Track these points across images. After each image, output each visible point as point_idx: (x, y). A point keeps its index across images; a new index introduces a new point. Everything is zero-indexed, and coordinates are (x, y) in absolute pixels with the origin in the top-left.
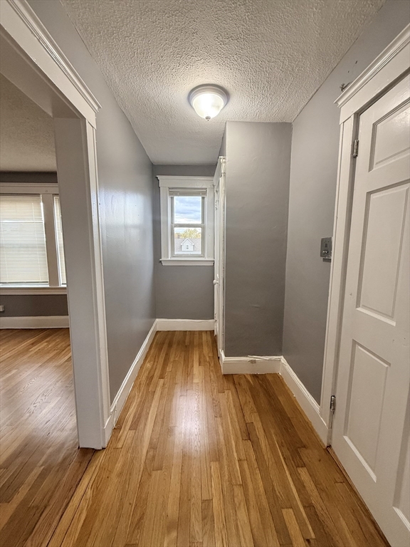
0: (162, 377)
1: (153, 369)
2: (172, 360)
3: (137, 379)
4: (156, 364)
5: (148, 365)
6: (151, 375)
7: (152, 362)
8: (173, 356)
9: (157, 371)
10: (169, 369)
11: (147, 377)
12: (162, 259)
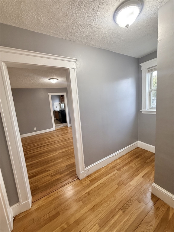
0: (118, 170)
1: (118, 164)
2: (130, 165)
3: (109, 164)
4: (121, 162)
5: (118, 161)
6: (115, 166)
7: (121, 161)
8: (133, 164)
9: (119, 166)
10: (125, 168)
11: (113, 166)
12: (142, 110)
